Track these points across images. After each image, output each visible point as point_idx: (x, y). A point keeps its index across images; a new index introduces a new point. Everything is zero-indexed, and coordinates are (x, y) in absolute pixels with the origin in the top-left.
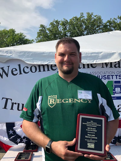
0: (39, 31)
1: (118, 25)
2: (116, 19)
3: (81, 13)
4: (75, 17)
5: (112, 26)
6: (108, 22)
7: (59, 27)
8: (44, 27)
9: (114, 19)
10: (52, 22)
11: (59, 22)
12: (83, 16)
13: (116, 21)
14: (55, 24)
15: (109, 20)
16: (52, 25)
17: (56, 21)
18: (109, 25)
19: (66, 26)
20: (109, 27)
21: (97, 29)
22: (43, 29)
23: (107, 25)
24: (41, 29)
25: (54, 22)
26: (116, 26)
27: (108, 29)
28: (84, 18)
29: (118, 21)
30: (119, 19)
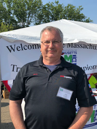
1: (55, 8)
2: (53, 3)
5: (50, 9)
7: (3, 4)
9: (52, 3)
13: (53, 5)
15: (48, 3)
18: (47, 8)
19: (10, 4)
21: (37, 9)
23: (46, 7)
26: (53, 9)
27: (47, 11)
29: (55, 5)
30: (56, 3)
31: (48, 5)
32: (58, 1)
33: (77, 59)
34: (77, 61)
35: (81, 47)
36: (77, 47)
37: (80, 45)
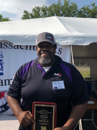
0: (23, 17)
1: (91, 11)
2: (89, 6)
3: (58, 1)
4: (53, 4)
5: (86, 12)
6: (82, 9)
7: (40, 13)
8: (27, 13)
10: (34, 8)
11: (40, 8)
12: (61, 3)
13: (89, 8)
14: (37, 10)
15: (84, 7)
16: (34, 10)
17: (38, 7)
20: (83, 13)
21: (73, 14)
22: (27, 14)
23: (82, 11)
24: (25, 14)
25: (36, 9)
26: (89, 12)
28: (61, 5)
29: (91, 8)
30: (92, 6)
31: (83, 8)
32: (94, 3)
33: (3, 66)
34: (4, 68)
35: (10, 47)
36: (3, 47)
37: (8, 44)
